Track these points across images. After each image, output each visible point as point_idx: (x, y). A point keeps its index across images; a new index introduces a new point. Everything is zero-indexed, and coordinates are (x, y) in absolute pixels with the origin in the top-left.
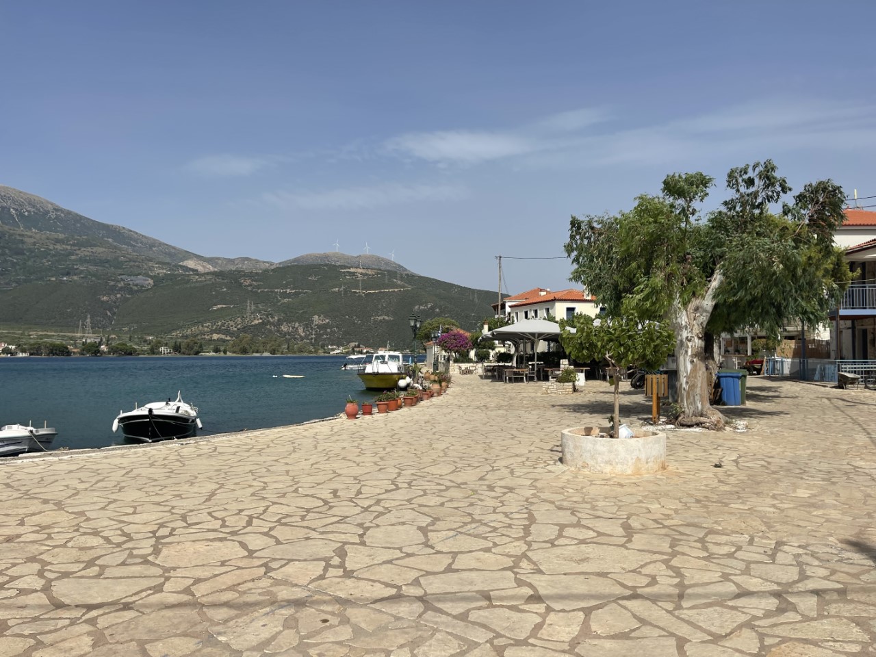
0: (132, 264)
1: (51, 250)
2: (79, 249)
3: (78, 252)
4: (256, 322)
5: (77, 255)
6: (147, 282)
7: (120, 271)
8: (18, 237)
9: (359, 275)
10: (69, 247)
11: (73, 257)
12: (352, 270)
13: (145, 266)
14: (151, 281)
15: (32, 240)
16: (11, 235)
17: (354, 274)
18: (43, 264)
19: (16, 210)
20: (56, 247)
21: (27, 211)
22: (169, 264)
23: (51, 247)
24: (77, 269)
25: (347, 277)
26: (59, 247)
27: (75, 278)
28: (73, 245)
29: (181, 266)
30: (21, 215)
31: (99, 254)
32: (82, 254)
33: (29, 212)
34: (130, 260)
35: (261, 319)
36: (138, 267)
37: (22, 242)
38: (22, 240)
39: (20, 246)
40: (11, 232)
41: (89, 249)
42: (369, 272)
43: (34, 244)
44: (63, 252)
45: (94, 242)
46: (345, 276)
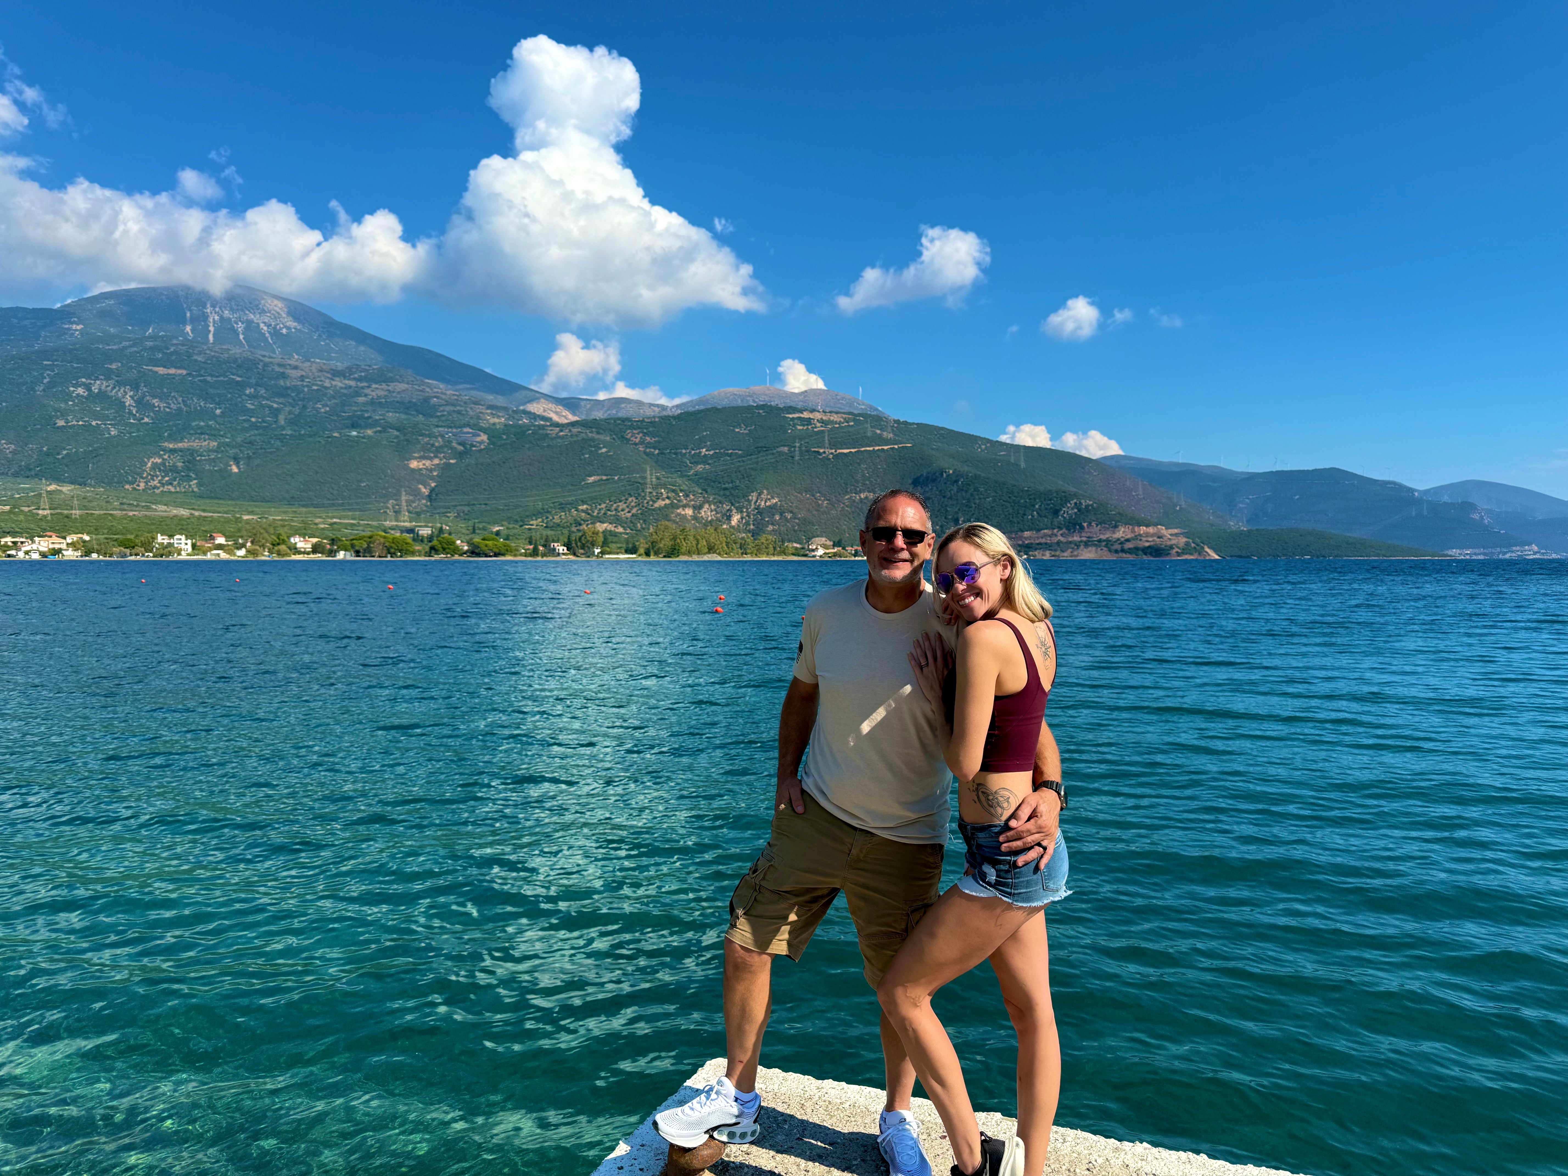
0: (448, 408)
1: (326, 388)
2: (369, 387)
3: (367, 391)
4: (661, 503)
5: (366, 395)
6: (478, 439)
7: (434, 421)
8: (277, 369)
9: (819, 425)
10: (352, 383)
11: (361, 399)
12: (806, 415)
13: (471, 413)
14: (484, 437)
15: (299, 373)
16: (266, 365)
17: (809, 421)
18: (317, 409)
19: (269, 326)
20: (334, 383)
21: (285, 327)
22: (505, 409)
23: (327, 384)
24: (370, 417)
25: (799, 427)
26: (338, 383)
27: (369, 432)
28: (360, 379)
29: (525, 412)
30: (276, 333)
31: (399, 393)
32: (374, 394)
33: (288, 328)
34: (448, 403)
35: (668, 498)
36: (459, 412)
37: (283, 376)
38: (283, 373)
39: (282, 383)
40: (267, 360)
41: (384, 386)
42: (835, 418)
43: (302, 378)
44: (345, 391)
45: (390, 375)
46: (794, 425)
